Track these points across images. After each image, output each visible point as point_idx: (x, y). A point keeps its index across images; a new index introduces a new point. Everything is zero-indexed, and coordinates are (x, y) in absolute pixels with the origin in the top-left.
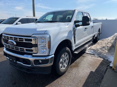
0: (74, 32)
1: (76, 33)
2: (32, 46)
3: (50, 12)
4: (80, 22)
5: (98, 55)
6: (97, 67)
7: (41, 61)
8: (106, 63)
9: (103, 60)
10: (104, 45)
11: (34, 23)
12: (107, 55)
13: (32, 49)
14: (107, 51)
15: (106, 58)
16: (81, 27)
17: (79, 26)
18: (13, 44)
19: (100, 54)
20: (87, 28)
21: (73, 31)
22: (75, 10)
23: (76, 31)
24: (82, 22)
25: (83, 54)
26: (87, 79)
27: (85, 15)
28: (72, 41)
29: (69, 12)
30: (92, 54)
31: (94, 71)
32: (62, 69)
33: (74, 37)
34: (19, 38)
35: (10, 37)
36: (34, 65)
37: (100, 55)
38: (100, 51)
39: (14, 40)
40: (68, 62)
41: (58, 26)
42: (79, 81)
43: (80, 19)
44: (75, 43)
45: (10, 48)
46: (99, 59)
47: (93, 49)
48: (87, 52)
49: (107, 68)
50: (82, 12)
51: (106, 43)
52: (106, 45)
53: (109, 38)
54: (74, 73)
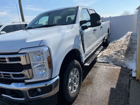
1: (84, 38)
2: (21, 68)
3: (44, 13)
4: (88, 23)
5: (113, 62)
6: (117, 80)
7: (39, 90)
8: (125, 72)
9: (121, 69)
10: (118, 49)
11: (22, 30)
12: (125, 62)
13: (22, 72)
14: (123, 56)
15: (125, 65)
16: (89, 29)
17: (86, 27)
20: (96, 30)
21: (80, 36)
22: (78, 7)
23: (84, 36)
24: (90, 22)
26: (109, 101)
27: (91, 12)
28: (81, 50)
29: (70, 10)
30: (106, 62)
31: (115, 87)
32: (72, 92)
33: (83, 45)
36: (29, 97)
37: (115, 62)
38: (115, 57)
40: (78, 81)
43: (87, 17)
44: (84, 53)
46: (116, 67)
47: (105, 56)
48: (99, 60)
49: (129, 79)
50: (87, 9)
51: (120, 46)
52: (120, 48)
53: (121, 39)
54: (89, 94)
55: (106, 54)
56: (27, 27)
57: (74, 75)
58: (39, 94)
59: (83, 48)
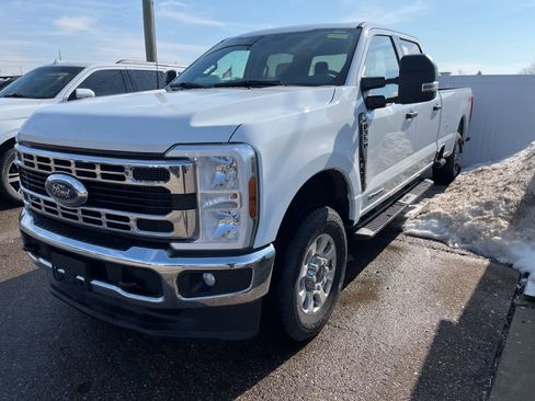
0: (361, 132)
1: (368, 136)
4: (388, 86)
5: (463, 240)
6: (467, 299)
7: (210, 279)
8: (504, 278)
9: (489, 268)
10: (489, 195)
12: (507, 243)
13: (168, 217)
14: (504, 224)
15: (504, 255)
16: (391, 108)
17: (380, 102)
19: (475, 238)
20: (416, 115)
21: (357, 130)
22: (360, 28)
23: (370, 129)
24: (397, 86)
25: (393, 239)
26: (428, 358)
27: (406, 51)
28: (354, 176)
29: (331, 36)
30: (436, 236)
31: (455, 319)
32: (306, 311)
33: (362, 161)
34: (104, 167)
35: (57, 161)
36: (179, 296)
37: (471, 242)
38: (472, 221)
39: (79, 173)
40: (331, 279)
41: (290, 104)
42: (389, 370)
43: (388, 67)
44: (363, 189)
45: (56, 213)
46: (472, 259)
47: (437, 216)
48: (411, 227)
49: (513, 304)
50: (391, 37)
51: (500, 184)
52: (498, 194)
53: (507, 161)
54: (362, 329)
55: (441, 210)
57: (319, 256)
59: (363, 170)
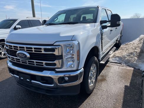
0: (101, 36)
1: (103, 37)
5: (126, 63)
6: (130, 79)
9: (134, 70)
10: (131, 51)
12: (137, 63)
14: (136, 58)
15: (137, 66)
17: (105, 27)
18: (26, 56)
19: (129, 62)
20: (112, 30)
22: (98, 7)
23: (103, 35)
24: (110, 23)
26: (124, 96)
28: (100, 48)
29: (90, 9)
30: (118, 62)
31: (128, 85)
32: (90, 85)
34: (35, 48)
35: (20, 47)
37: (128, 63)
38: (127, 58)
39: (27, 50)
40: (95, 76)
42: (115, 100)
44: (102, 51)
45: (20, 62)
46: (129, 68)
47: (118, 57)
48: (111, 60)
49: (142, 80)
50: (105, 9)
51: (133, 48)
52: (134, 50)
53: (134, 41)
54: (105, 89)
56: (47, 23)
57: (93, 69)
58: (66, 82)
59: (102, 46)
